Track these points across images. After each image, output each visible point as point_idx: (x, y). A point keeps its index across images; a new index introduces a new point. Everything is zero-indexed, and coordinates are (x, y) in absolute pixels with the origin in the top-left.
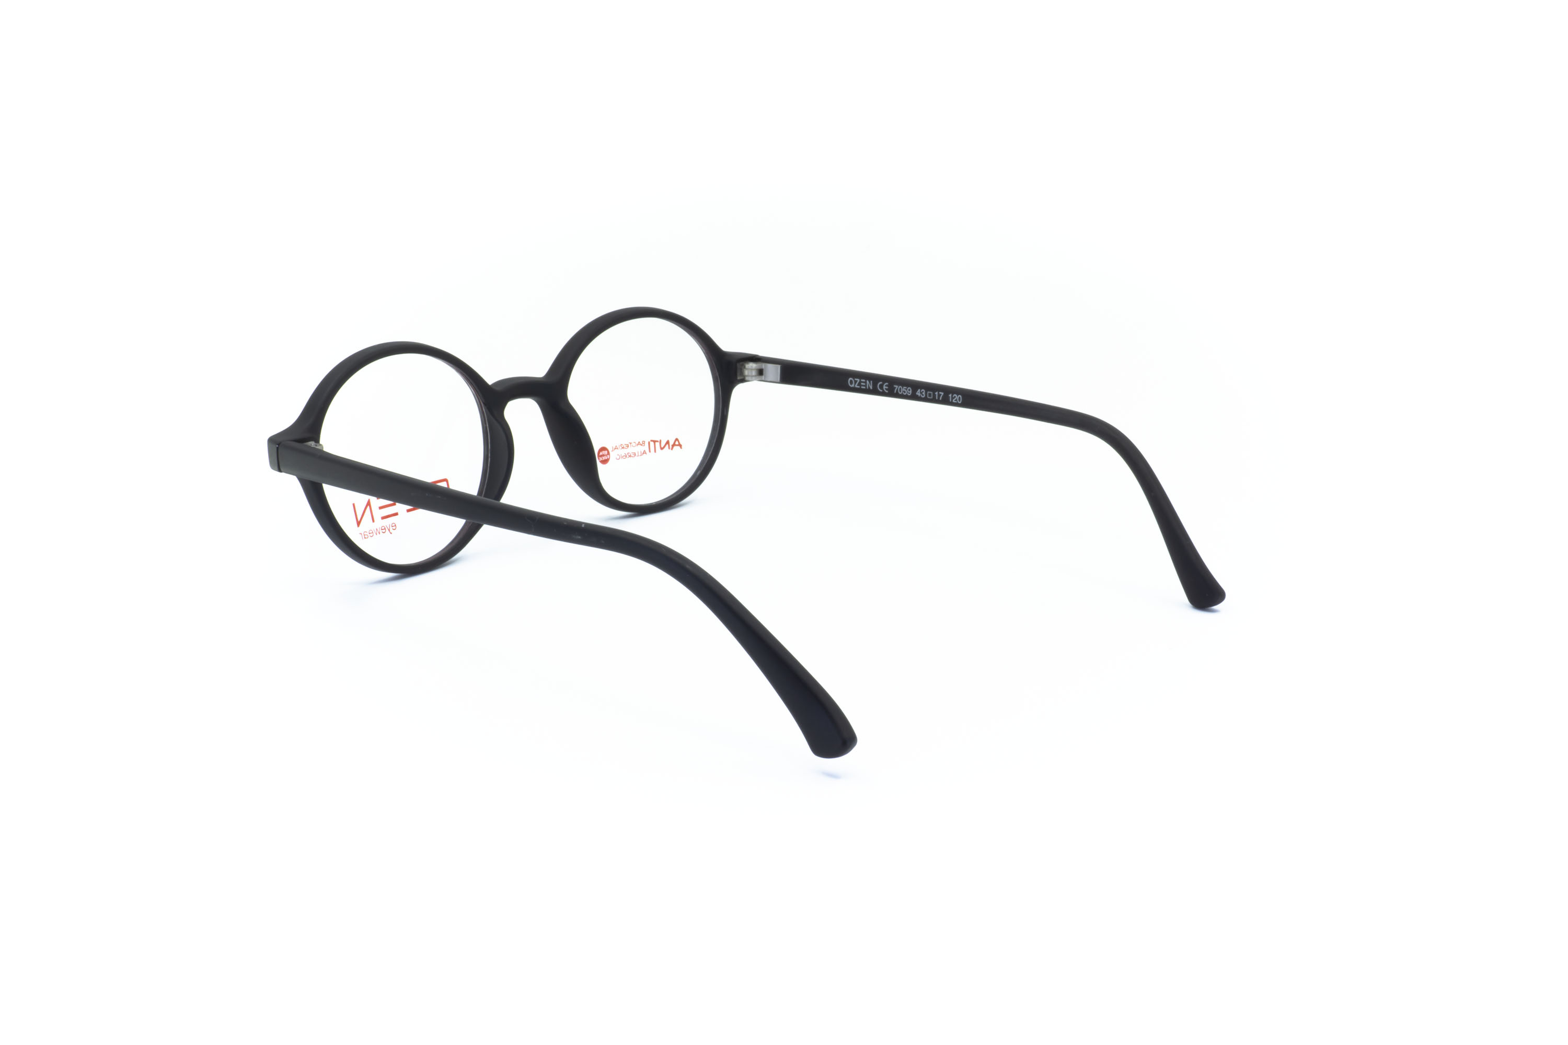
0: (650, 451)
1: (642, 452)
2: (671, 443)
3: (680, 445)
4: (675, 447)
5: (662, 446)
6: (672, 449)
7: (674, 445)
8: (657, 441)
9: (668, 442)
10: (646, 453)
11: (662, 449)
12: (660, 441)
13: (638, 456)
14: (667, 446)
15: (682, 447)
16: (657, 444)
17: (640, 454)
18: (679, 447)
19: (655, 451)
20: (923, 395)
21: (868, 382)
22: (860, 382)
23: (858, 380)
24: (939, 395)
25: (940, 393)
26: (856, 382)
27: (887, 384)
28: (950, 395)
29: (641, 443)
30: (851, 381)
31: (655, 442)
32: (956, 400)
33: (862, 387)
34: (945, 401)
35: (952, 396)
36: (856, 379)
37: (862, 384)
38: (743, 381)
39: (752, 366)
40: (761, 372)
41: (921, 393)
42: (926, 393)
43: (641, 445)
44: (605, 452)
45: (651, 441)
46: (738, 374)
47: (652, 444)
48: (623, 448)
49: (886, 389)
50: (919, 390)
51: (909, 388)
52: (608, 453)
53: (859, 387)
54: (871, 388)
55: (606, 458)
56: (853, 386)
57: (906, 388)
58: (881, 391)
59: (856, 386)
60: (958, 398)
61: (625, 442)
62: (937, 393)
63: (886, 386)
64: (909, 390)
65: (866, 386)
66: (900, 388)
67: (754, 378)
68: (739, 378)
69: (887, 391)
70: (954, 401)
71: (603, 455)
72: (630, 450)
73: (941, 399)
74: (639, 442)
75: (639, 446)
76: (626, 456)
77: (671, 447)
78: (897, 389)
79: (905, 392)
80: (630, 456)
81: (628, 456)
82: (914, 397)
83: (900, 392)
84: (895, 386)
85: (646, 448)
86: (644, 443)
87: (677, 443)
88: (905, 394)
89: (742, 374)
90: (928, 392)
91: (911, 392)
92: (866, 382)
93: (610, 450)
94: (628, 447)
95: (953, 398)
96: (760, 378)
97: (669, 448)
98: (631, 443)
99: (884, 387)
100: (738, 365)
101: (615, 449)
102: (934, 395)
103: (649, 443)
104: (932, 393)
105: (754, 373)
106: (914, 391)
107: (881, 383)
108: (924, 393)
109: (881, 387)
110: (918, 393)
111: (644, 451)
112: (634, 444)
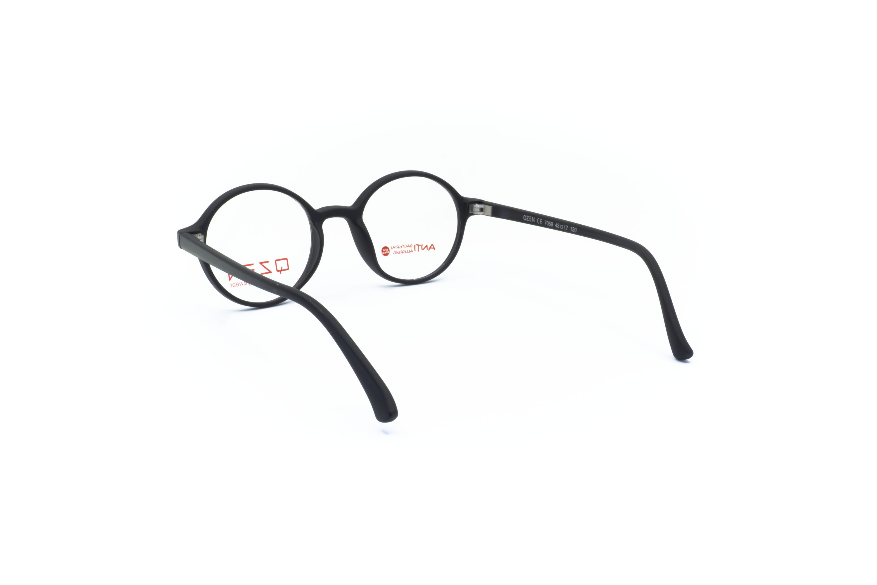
0: (415, 251)
1: (410, 251)
2: (429, 247)
3: (434, 248)
4: (431, 249)
5: (423, 248)
6: (429, 250)
7: (430, 248)
8: (420, 245)
9: (427, 246)
10: (412, 251)
11: (423, 249)
12: (422, 245)
13: (407, 253)
14: (426, 248)
15: (435, 249)
16: (420, 247)
17: (408, 252)
18: (433, 249)
19: (418, 251)
20: (558, 227)
21: (532, 218)
22: (529, 218)
23: (528, 216)
24: (566, 227)
25: (567, 226)
26: (527, 217)
27: (541, 219)
28: (571, 228)
29: (410, 246)
30: (525, 217)
31: (418, 245)
32: (574, 231)
33: (530, 221)
34: (569, 231)
35: (572, 228)
36: (527, 216)
37: (530, 219)
38: (472, 214)
39: (477, 206)
40: (482, 210)
41: (558, 225)
42: (560, 226)
43: (410, 247)
44: (387, 249)
45: (416, 245)
46: (470, 210)
47: (417, 247)
48: (398, 248)
49: (541, 223)
50: (557, 224)
51: (552, 222)
52: (389, 250)
53: (528, 220)
54: (534, 221)
55: (387, 253)
56: (525, 220)
57: (550, 222)
58: (539, 223)
59: (527, 220)
60: (575, 229)
61: (399, 245)
62: (565, 226)
63: (541, 220)
64: (552, 224)
65: (531, 220)
66: (548, 222)
67: (479, 213)
68: (470, 212)
69: (541, 224)
70: (573, 231)
71: (385, 251)
72: (403, 249)
73: (567, 229)
74: (409, 245)
75: (408, 247)
76: (400, 252)
77: (428, 249)
78: (546, 223)
79: (550, 224)
80: (402, 252)
81: (401, 252)
82: (554, 228)
83: (548, 224)
84: (545, 221)
85: (413, 248)
86: (412, 246)
87: (432, 247)
88: (550, 226)
89: (472, 210)
90: (561, 225)
91: (552, 225)
92: (531, 218)
93: (390, 248)
94: (401, 247)
95: (572, 229)
96: (483, 213)
97: (427, 249)
98: (403, 245)
99: (540, 221)
100: (470, 206)
101: (393, 248)
102: (564, 227)
103: (415, 246)
104: (562, 226)
105: (478, 210)
106: (554, 224)
107: (539, 219)
108: (559, 226)
109: (539, 221)
110: (556, 226)
111: (412, 250)
112: (405, 246)
